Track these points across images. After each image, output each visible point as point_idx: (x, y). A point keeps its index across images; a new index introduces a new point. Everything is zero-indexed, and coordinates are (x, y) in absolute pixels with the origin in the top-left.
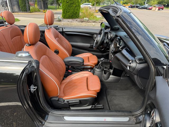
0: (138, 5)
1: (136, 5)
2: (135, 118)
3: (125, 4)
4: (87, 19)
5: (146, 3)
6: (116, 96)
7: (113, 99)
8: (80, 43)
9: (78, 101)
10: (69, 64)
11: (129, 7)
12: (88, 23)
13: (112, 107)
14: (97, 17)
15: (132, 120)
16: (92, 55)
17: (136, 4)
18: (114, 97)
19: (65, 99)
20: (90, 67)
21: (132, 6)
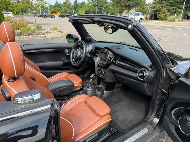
0: (68, 15)
1: (66, 15)
2: (151, 126)
3: (53, 13)
4: (20, 31)
5: (74, 13)
6: (116, 111)
7: (117, 115)
8: (50, 62)
9: (97, 134)
10: (56, 92)
11: (59, 17)
12: (23, 37)
13: (123, 124)
14: (31, 28)
15: (150, 128)
16: (68, 74)
17: (66, 13)
18: (115, 113)
19: (79, 140)
20: (79, 88)
21: (62, 15)
